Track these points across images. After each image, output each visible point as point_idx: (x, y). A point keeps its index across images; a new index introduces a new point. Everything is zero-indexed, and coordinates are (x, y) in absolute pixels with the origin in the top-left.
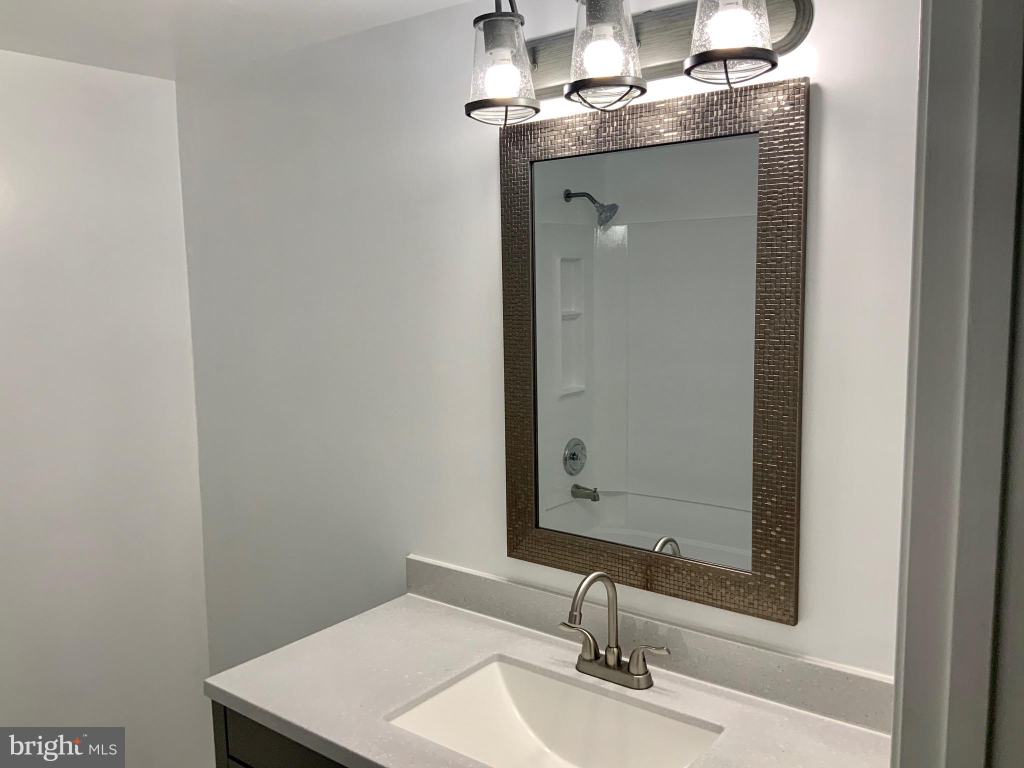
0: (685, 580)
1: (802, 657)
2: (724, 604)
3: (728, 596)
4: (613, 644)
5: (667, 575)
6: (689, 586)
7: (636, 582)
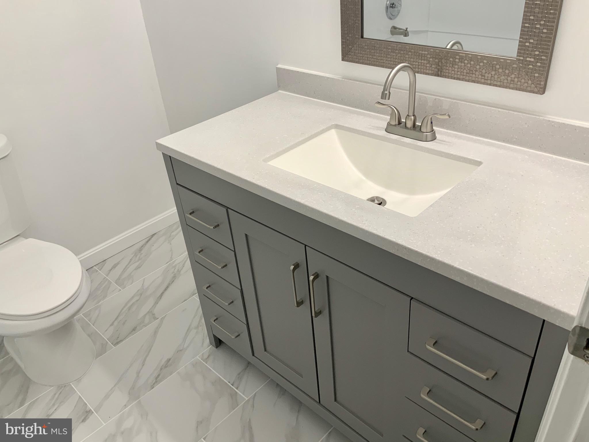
0: (466, 67)
1: (544, 116)
2: (492, 82)
3: (496, 76)
4: (411, 114)
5: (453, 64)
6: (468, 71)
7: (430, 72)
